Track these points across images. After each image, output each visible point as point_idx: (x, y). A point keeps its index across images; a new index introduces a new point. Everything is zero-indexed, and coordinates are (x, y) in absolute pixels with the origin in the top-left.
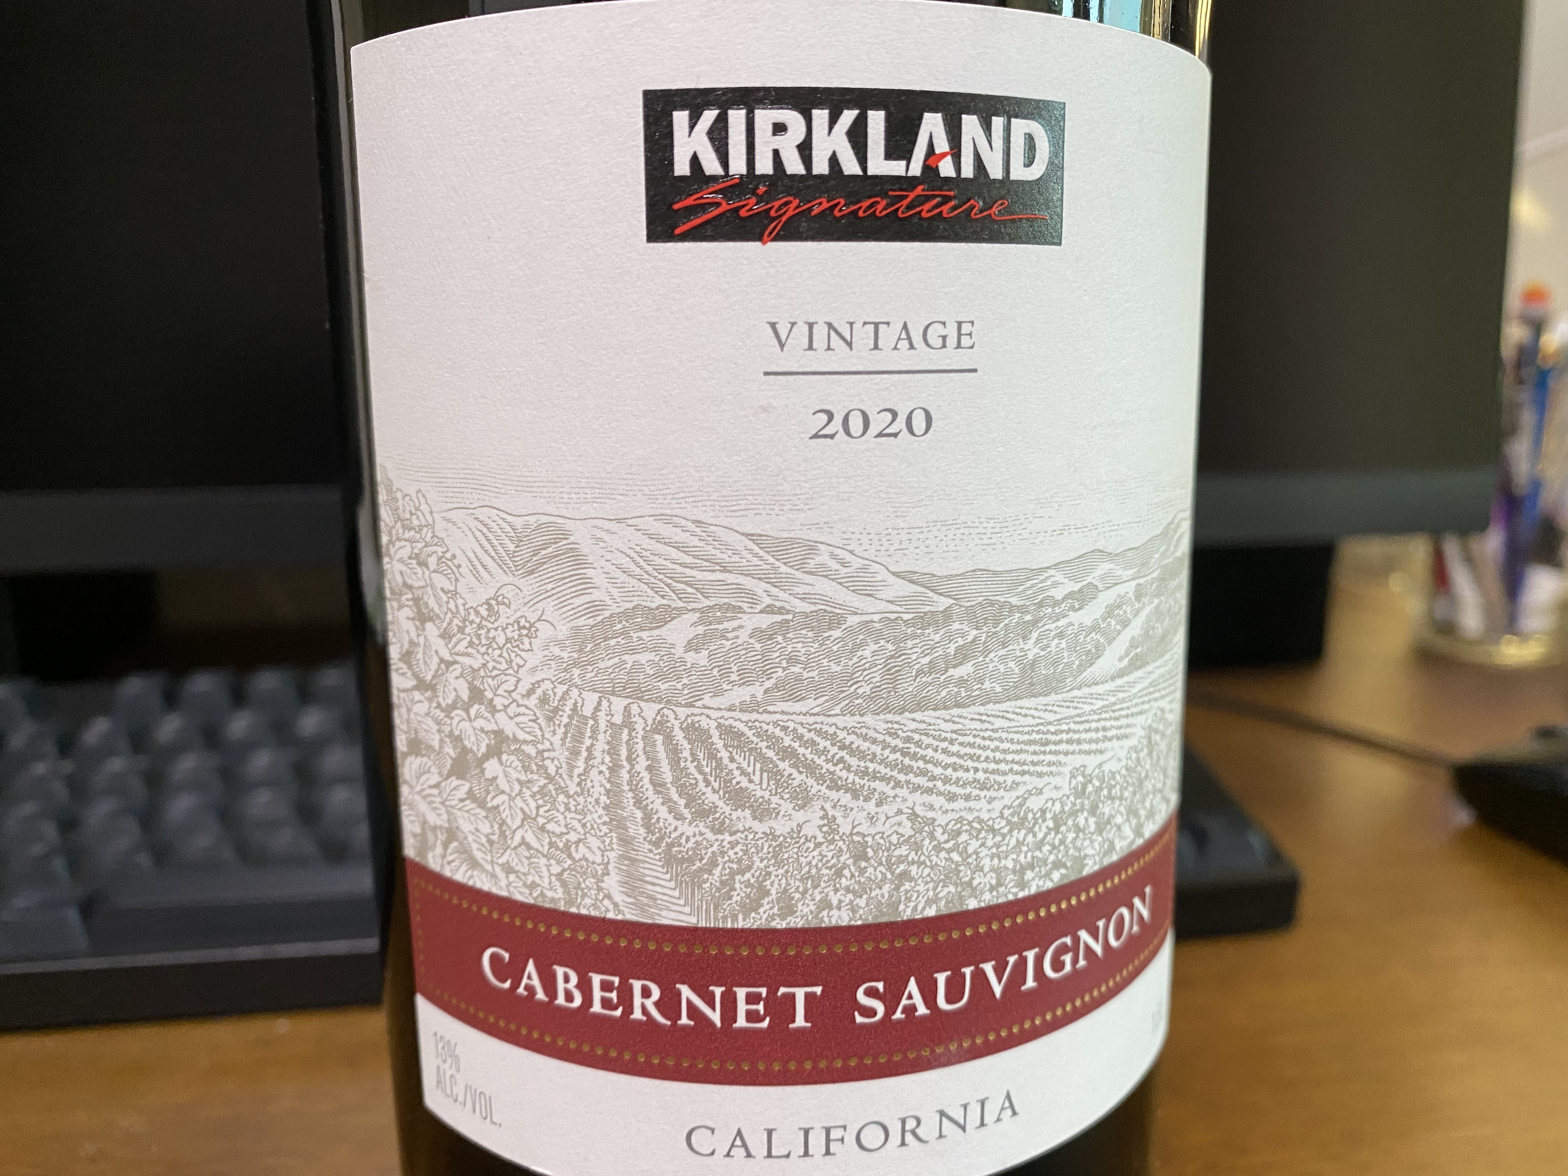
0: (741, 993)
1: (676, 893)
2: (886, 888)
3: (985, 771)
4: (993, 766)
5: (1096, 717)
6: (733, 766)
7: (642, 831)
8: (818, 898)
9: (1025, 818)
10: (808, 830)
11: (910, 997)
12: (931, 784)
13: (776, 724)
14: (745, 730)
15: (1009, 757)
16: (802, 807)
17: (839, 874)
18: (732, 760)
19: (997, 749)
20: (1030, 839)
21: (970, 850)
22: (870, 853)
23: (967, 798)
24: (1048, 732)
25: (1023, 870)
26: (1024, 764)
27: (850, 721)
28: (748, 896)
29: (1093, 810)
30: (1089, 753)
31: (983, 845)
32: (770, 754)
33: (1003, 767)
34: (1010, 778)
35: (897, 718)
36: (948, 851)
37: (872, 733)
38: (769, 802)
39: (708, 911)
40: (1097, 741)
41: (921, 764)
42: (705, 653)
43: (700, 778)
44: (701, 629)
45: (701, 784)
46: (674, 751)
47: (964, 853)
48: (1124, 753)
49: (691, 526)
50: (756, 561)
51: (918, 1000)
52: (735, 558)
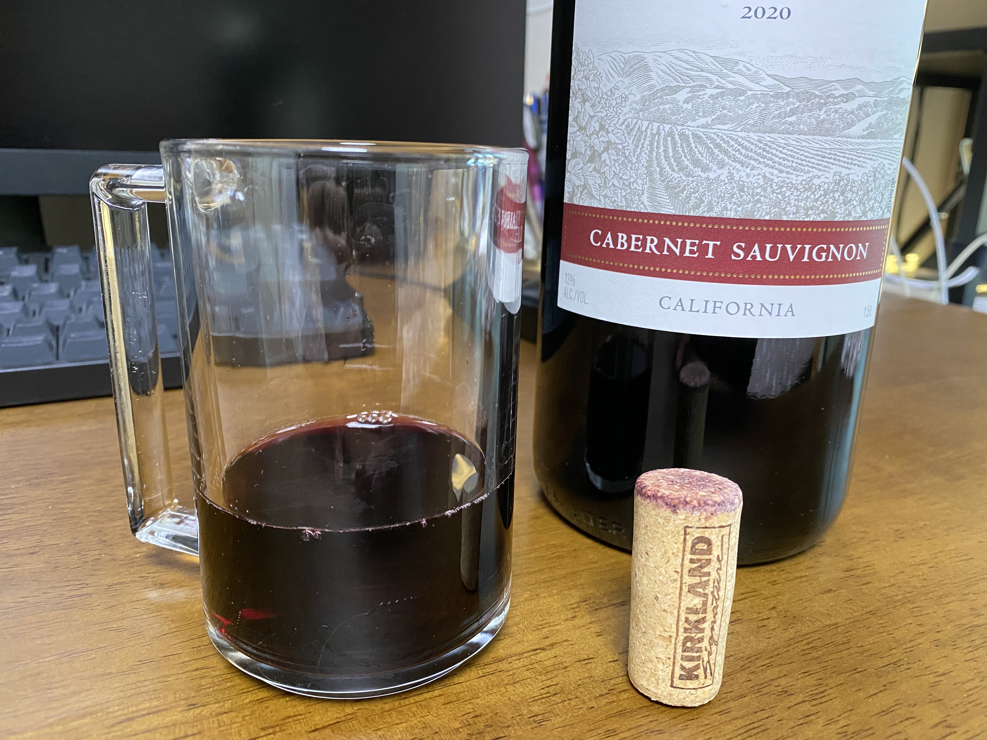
0: (688, 242)
1: (668, 201)
2: (750, 205)
3: (797, 163)
4: (800, 161)
5: (848, 152)
6: (696, 150)
7: (658, 176)
8: (723, 205)
9: (811, 187)
10: (722, 178)
11: (755, 252)
12: (773, 165)
13: (714, 133)
14: (703, 135)
15: (807, 159)
16: (721, 168)
17: (732, 197)
18: (696, 147)
19: (802, 155)
20: (812, 196)
21: (787, 195)
22: (746, 189)
23: (788, 173)
24: (826, 152)
25: (808, 209)
26: (813, 163)
27: (743, 134)
28: (696, 203)
29: (843, 193)
30: (843, 167)
31: (792, 194)
32: (711, 145)
33: (804, 163)
34: (807, 168)
35: (763, 135)
36: (777, 194)
37: (752, 140)
38: (708, 165)
39: (680, 208)
40: (848, 163)
41: (770, 155)
42: (691, 104)
43: (683, 154)
44: (690, 95)
45: (683, 157)
46: (674, 144)
47: (783, 196)
48: (860, 174)
49: (691, 53)
50: (714, 67)
51: (758, 254)
52: (707, 66)
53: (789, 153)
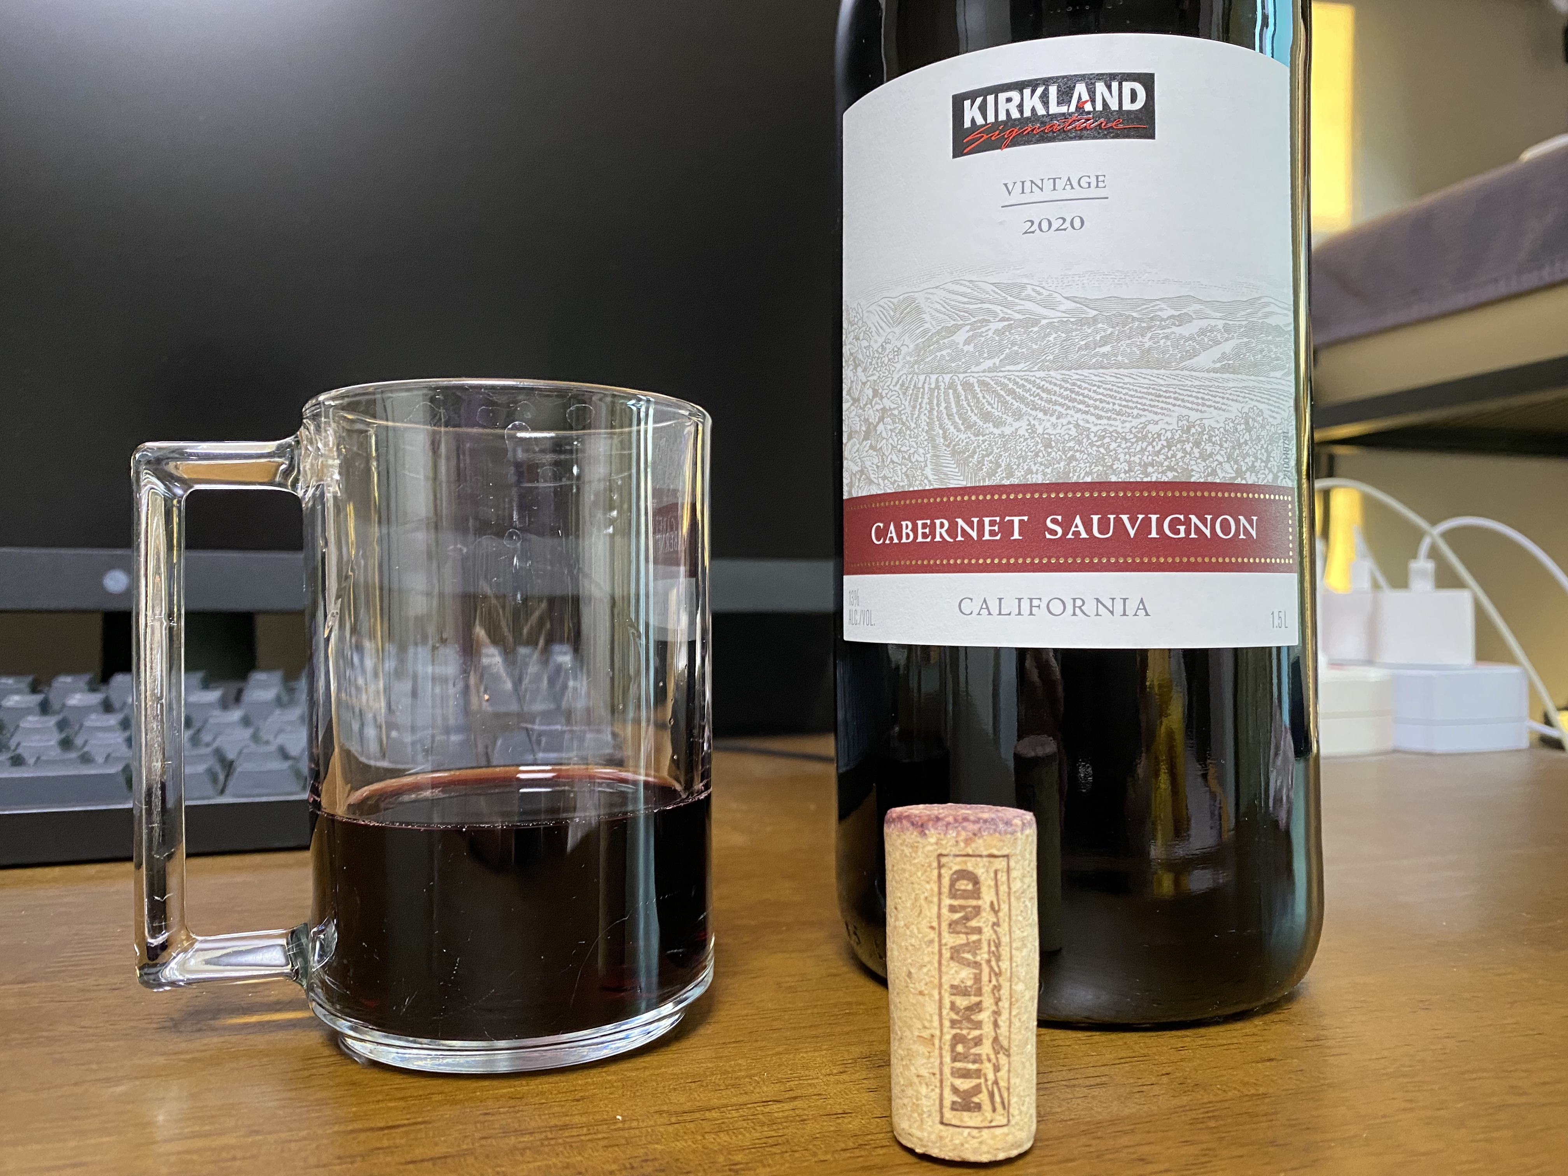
1: (957, 470)
2: (1062, 464)
3: (1120, 405)
4: (1124, 403)
5: (1196, 390)
6: (984, 401)
7: (942, 440)
8: (1026, 468)
9: (1146, 436)
10: (1021, 432)
11: (1077, 526)
12: (1087, 409)
13: (1005, 377)
14: (991, 382)
15: (1135, 400)
16: (1018, 420)
17: (1037, 455)
18: (984, 397)
19: (1126, 394)
20: (1150, 448)
21: (1111, 447)
22: (1053, 444)
23: (1109, 418)
24: (1160, 390)
25: (1146, 465)
26: (1145, 405)
27: (1042, 374)
28: (991, 468)
29: (1197, 444)
30: (1191, 409)
31: (1119, 446)
32: (1002, 393)
33: (1130, 404)
34: (1135, 412)
35: (1067, 372)
36: (1098, 447)
37: (1054, 380)
38: (1001, 418)
39: (971, 478)
40: (1198, 404)
41: (1081, 397)
42: (972, 345)
43: (969, 409)
44: (971, 333)
45: (969, 412)
46: (957, 397)
47: (1107, 448)
48: (1222, 419)
49: (968, 284)
50: (997, 296)
51: (1081, 528)
52: (987, 296)
53: (1105, 392)
